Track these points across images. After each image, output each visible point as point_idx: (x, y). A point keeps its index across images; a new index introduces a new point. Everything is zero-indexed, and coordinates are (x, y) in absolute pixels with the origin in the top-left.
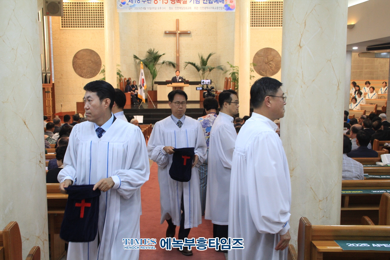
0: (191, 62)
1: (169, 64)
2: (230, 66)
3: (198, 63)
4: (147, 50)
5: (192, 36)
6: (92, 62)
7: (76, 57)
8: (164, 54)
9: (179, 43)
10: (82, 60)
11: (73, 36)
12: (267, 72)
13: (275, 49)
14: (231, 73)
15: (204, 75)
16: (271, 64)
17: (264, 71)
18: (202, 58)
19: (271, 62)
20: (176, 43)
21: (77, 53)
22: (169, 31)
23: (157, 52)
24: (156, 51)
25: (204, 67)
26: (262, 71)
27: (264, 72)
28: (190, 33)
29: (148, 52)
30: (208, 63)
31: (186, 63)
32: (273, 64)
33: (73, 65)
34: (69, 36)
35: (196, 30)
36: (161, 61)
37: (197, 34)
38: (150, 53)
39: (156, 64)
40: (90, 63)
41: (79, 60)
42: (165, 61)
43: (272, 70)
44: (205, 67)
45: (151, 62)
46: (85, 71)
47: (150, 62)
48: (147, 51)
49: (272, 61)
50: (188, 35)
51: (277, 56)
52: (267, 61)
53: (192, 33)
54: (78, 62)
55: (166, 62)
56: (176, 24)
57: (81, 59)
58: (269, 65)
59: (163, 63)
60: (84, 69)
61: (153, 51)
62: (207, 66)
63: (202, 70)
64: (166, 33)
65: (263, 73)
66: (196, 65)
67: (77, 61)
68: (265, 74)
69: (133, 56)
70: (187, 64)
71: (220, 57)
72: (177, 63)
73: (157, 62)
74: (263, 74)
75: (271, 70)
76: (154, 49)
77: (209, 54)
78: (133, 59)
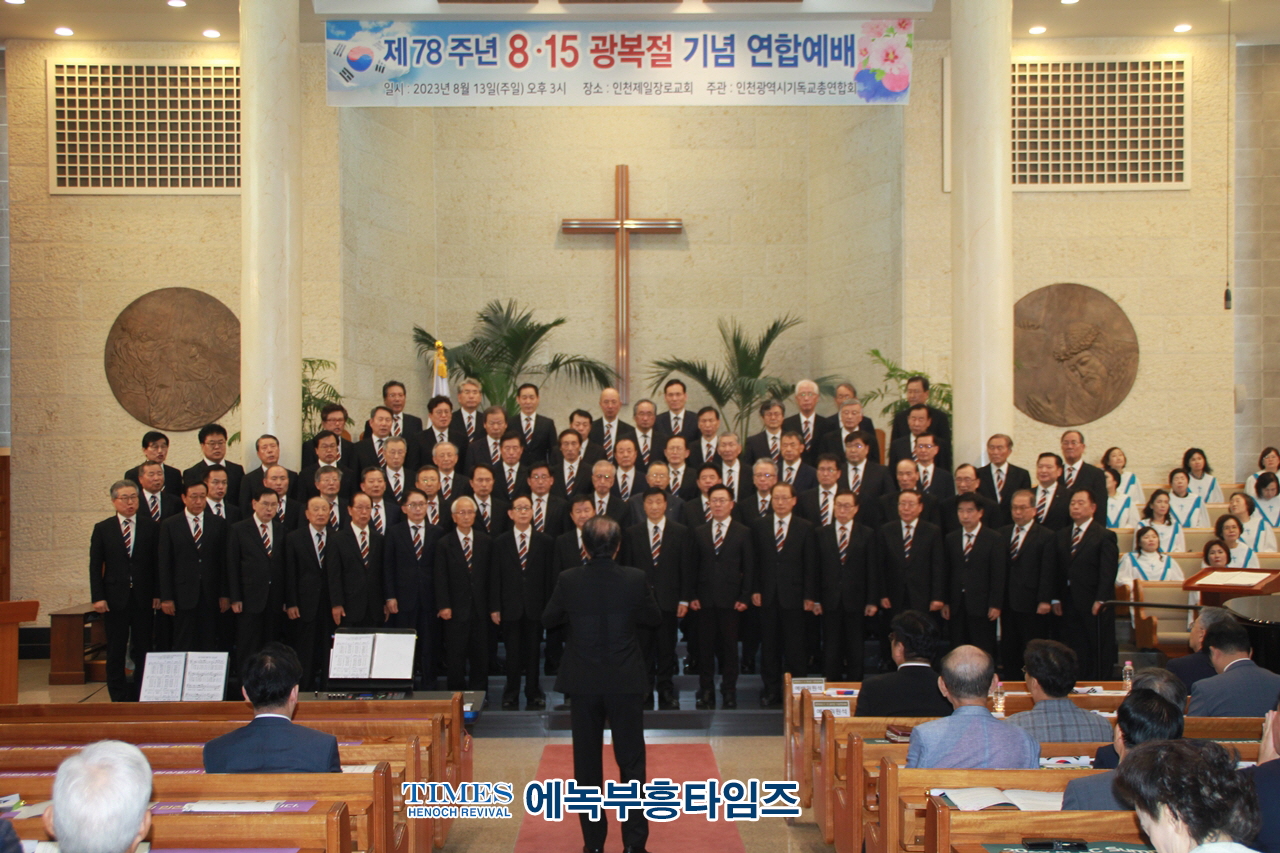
0: (685, 359)
1: (582, 372)
2: (886, 370)
3: (719, 364)
4: (481, 306)
5: (687, 244)
6: (203, 349)
7: (123, 329)
8: (558, 322)
9: (631, 274)
10: (151, 343)
11: (113, 227)
12: (1068, 400)
13: (1106, 292)
14: (889, 406)
15: (745, 420)
16: (1083, 364)
17: (1051, 398)
18: (737, 341)
19: (1086, 353)
20: (613, 273)
21: (130, 307)
22: (583, 222)
23: (528, 317)
24: (519, 311)
25: (747, 381)
26: (1039, 400)
27: (1049, 401)
28: (678, 231)
29: (482, 316)
30: (764, 364)
31: (660, 364)
32: (1096, 363)
33: (109, 365)
34: (91, 224)
35: (705, 218)
36: (542, 355)
37: (711, 234)
38: (494, 318)
39: (519, 370)
40: (193, 357)
41: (138, 343)
42: (562, 356)
43: (1090, 393)
44: (753, 380)
45: (495, 358)
46: (163, 397)
47: (493, 360)
48: (481, 311)
49: (1088, 348)
50: (672, 236)
51: (1117, 325)
52: (1063, 348)
53: (687, 229)
54: (133, 354)
55: (568, 362)
56: (613, 189)
57: (150, 339)
58: (1074, 368)
59: (555, 365)
60: (162, 386)
61: (505, 311)
62: (760, 378)
63: (736, 397)
64: (568, 229)
65: (1045, 404)
66: (709, 375)
67: (131, 346)
68: (1058, 415)
69: (414, 333)
70: (663, 370)
71: (821, 338)
72: (617, 369)
73: (525, 360)
74: (1047, 410)
75: (1086, 394)
76: (510, 304)
77: (771, 325)
78: (411, 346)
